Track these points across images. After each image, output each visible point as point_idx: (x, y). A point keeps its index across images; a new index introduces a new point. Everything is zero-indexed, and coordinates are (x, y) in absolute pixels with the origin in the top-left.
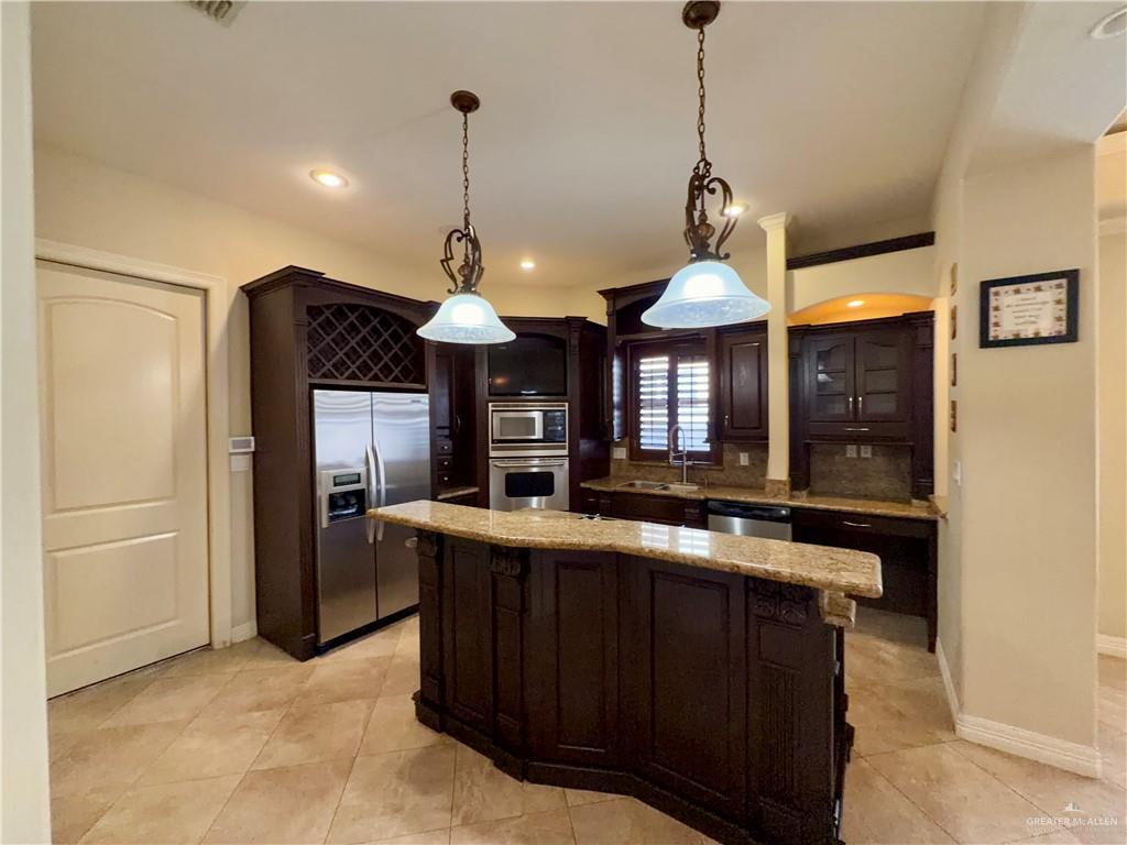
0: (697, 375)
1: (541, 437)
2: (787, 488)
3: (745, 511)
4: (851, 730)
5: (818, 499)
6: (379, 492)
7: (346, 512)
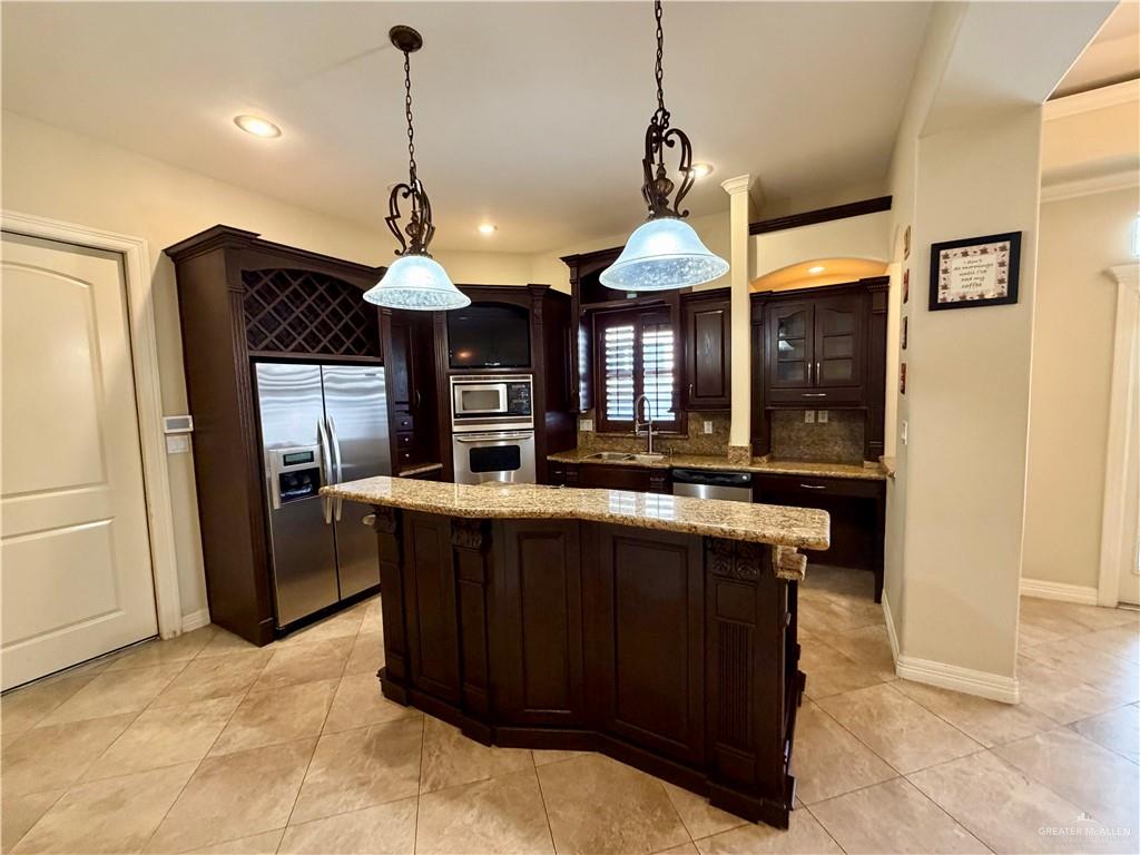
0: (662, 345)
1: (506, 410)
2: (748, 454)
3: (709, 477)
4: (803, 677)
5: (777, 464)
6: (334, 472)
7: (299, 492)
